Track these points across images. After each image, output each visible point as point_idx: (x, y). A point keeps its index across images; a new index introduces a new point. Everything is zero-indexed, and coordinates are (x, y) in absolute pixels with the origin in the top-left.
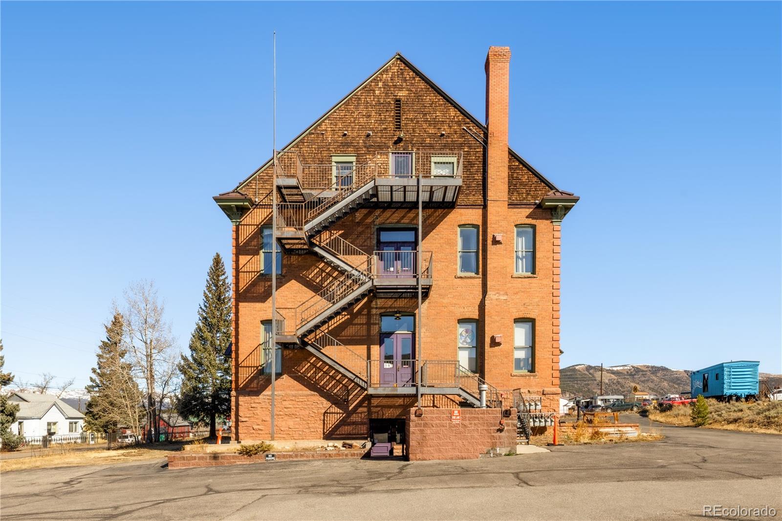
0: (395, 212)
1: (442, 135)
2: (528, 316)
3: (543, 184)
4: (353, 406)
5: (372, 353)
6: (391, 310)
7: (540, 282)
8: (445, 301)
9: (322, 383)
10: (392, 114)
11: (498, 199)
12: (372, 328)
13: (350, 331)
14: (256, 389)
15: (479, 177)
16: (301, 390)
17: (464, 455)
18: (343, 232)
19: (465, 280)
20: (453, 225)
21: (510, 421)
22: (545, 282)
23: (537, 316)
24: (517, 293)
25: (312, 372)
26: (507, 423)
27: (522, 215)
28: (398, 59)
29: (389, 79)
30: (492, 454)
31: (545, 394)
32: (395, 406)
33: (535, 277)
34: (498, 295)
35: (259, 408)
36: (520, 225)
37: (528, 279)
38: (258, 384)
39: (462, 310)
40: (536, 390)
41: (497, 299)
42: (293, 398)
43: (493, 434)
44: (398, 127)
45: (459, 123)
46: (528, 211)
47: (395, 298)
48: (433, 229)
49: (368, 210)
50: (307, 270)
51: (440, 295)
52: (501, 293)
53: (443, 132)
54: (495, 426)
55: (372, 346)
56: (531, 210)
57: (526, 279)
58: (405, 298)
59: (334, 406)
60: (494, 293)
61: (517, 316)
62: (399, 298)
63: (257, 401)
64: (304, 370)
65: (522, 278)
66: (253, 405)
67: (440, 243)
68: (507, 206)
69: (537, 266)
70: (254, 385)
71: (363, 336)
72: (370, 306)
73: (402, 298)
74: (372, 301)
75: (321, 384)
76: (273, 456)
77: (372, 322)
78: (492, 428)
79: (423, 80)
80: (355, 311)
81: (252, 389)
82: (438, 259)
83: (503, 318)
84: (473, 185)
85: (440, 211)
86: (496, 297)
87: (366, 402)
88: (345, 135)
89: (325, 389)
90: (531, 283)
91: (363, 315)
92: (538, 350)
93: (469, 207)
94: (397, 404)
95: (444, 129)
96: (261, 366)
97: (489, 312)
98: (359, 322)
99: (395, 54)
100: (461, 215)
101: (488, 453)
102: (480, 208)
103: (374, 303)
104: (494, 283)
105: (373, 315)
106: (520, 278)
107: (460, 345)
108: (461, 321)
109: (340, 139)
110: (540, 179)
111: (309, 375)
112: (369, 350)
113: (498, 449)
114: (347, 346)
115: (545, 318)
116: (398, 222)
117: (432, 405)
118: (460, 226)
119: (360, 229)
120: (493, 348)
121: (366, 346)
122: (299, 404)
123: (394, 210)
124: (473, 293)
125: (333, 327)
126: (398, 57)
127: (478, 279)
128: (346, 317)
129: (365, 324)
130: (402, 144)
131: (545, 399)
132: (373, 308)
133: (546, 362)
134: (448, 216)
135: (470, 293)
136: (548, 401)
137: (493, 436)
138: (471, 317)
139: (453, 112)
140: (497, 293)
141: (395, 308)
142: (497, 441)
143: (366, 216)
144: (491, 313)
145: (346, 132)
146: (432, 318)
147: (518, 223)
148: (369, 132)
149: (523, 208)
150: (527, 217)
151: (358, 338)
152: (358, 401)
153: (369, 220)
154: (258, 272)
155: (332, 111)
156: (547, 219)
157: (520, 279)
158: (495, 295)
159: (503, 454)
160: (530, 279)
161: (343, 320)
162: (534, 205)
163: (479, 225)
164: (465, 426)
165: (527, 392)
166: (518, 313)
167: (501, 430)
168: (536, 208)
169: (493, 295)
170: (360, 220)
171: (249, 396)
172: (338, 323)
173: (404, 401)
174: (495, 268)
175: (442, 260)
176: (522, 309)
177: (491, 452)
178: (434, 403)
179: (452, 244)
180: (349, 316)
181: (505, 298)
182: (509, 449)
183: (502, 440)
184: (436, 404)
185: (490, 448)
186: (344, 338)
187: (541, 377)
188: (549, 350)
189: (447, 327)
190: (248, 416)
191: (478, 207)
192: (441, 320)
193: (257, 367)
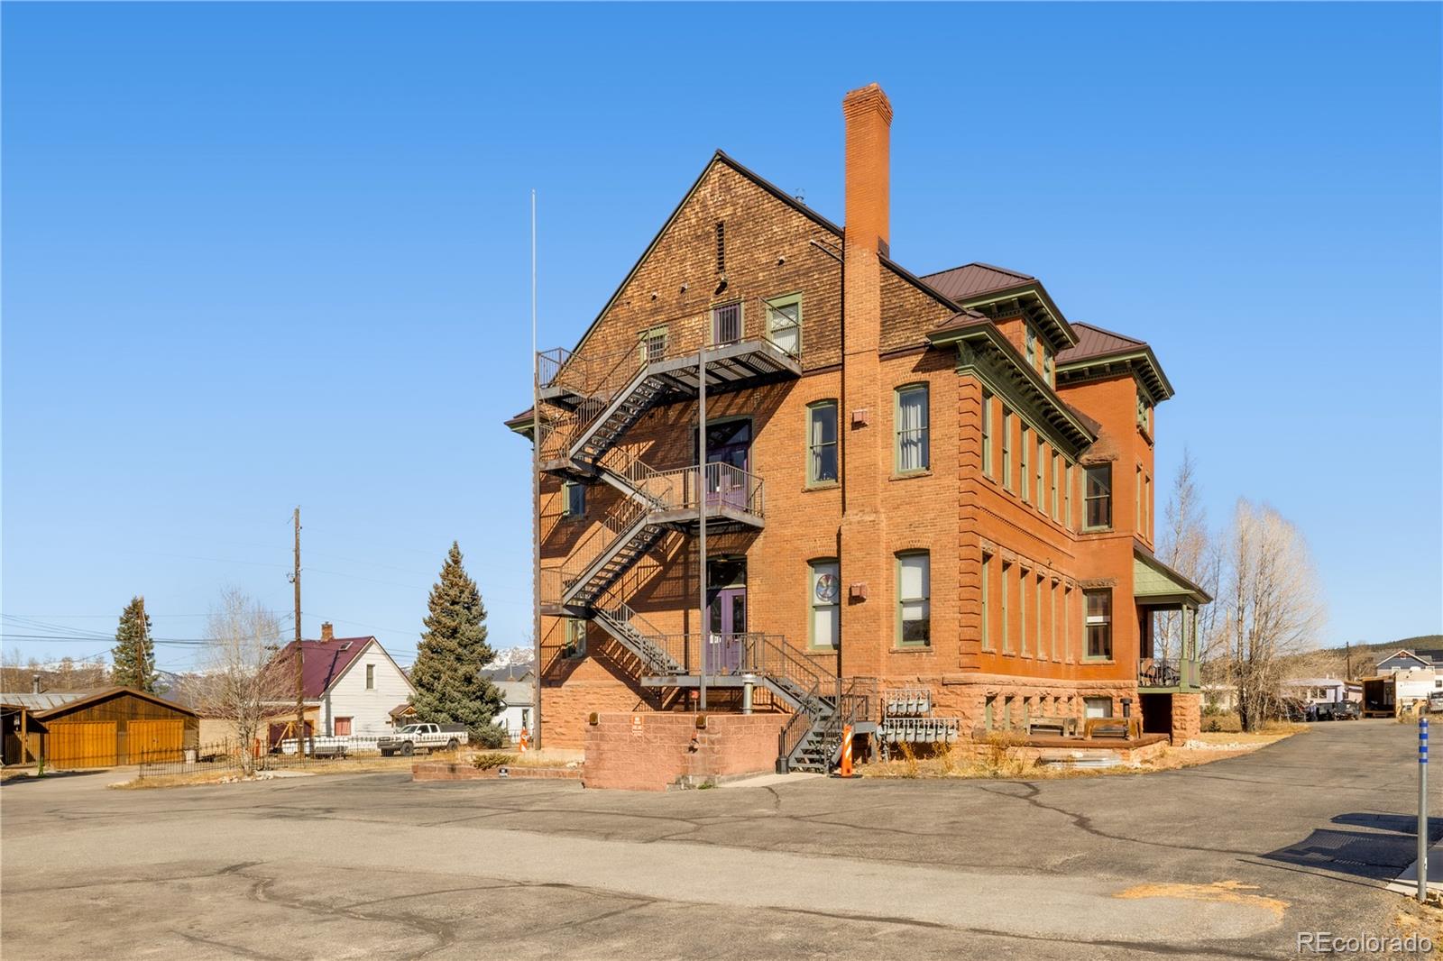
0: (718, 399)
1: (781, 262)
2: (917, 545)
3: (940, 305)
4: (667, 702)
5: (690, 621)
6: (714, 554)
7: (938, 482)
8: (788, 532)
9: (631, 667)
10: (713, 249)
11: (861, 350)
12: (690, 584)
13: (664, 589)
14: (558, 678)
15: (834, 319)
16: (607, 678)
17: (648, 784)
18: (653, 442)
19: (817, 494)
20: (799, 406)
21: (706, 736)
22: (947, 481)
23: (933, 544)
24: (897, 507)
25: (619, 652)
26: (701, 738)
27: (904, 370)
28: (718, 160)
29: (708, 195)
30: (683, 785)
31: (946, 685)
32: (720, 703)
33: (927, 476)
34: (861, 514)
35: (561, 704)
36: (902, 386)
37: (916, 480)
38: (560, 671)
39: (812, 544)
40: (930, 676)
41: (859, 522)
42: (598, 690)
43: (684, 755)
44: (721, 267)
45: (804, 236)
46: (916, 359)
47: (720, 534)
48: (770, 418)
49: (684, 404)
50: (612, 505)
51: (781, 523)
52: (867, 510)
53: (782, 258)
54: (686, 741)
55: (690, 611)
56: (920, 357)
57: (913, 481)
58: (732, 533)
59: (643, 702)
60: (855, 512)
61: (899, 546)
62: (725, 533)
63: (559, 694)
64: (610, 649)
65: (906, 479)
66: (555, 700)
67: (779, 439)
68: (878, 359)
69: (931, 454)
70: (556, 672)
71: (679, 596)
72: (687, 550)
73: (729, 533)
74: (689, 543)
75: (630, 669)
76: (506, 771)
77: (690, 574)
78: (682, 745)
79: (753, 181)
80: (669, 559)
81: (554, 678)
82: (777, 465)
83: (868, 554)
84: (827, 333)
85: (779, 386)
86: (857, 518)
87: (683, 697)
88: (654, 297)
89: (634, 677)
90: (922, 487)
91: (679, 564)
92: (935, 606)
93: (822, 371)
94: (722, 700)
95: (784, 251)
96: (566, 645)
97: (846, 544)
98: (674, 575)
99: (714, 153)
100: (810, 386)
101: (678, 783)
102: (838, 370)
103: (692, 545)
104: (856, 494)
105: (691, 563)
106: (903, 479)
107: (818, 602)
108: (812, 562)
109: (649, 305)
110: (935, 298)
111: (616, 656)
112: (686, 616)
113: (690, 777)
114: (641, 614)
115: (946, 546)
116: (723, 415)
117: (769, 702)
118: (809, 405)
119: (674, 435)
120: (854, 606)
121: (682, 612)
122: (604, 698)
123: (716, 397)
124: (828, 515)
125: (643, 584)
126: (718, 157)
127: (835, 491)
128: (658, 569)
129: (682, 578)
130: (726, 292)
131: (946, 692)
132: (690, 552)
133: (948, 626)
134: (791, 393)
135: (825, 515)
136: (953, 696)
137: (684, 757)
138: (826, 555)
139: (798, 221)
140: (861, 511)
141: (719, 549)
142: (690, 765)
143: (682, 413)
144: (850, 547)
145: (655, 294)
146: (769, 561)
147: (899, 383)
148: (682, 285)
149: (906, 356)
150: (914, 371)
151: (673, 599)
152: (672, 695)
153: (685, 420)
154: (559, 515)
155: (638, 267)
156: (948, 367)
157: (903, 481)
158: (857, 515)
159: (697, 786)
160: (919, 479)
161: (655, 573)
162: (924, 347)
163: (837, 399)
164: (649, 741)
165: (916, 681)
166: (899, 542)
167: (692, 749)
168: (928, 351)
169: (853, 515)
170: (675, 420)
171: (550, 686)
172: (649, 579)
173: (732, 695)
174: (856, 468)
175: (783, 466)
176: (907, 533)
177: (682, 781)
178: (772, 699)
179: (795, 436)
180: (661, 568)
181: (872, 519)
182: (705, 778)
183: (695, 765)
184: (775, 701)
185: (680, 776)
186: (656, 600)
187: (940, 654)
188: (954, 604)
189: (792, 574)
190: (550, 714)
191: (835, 368)
192: (782, 564)
193: (560, 647)
